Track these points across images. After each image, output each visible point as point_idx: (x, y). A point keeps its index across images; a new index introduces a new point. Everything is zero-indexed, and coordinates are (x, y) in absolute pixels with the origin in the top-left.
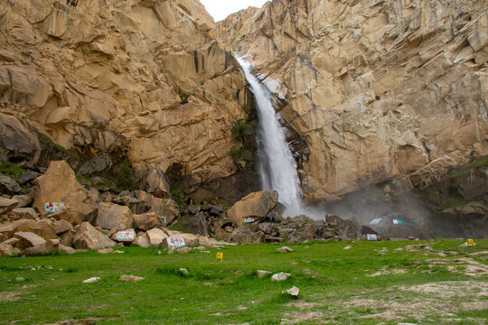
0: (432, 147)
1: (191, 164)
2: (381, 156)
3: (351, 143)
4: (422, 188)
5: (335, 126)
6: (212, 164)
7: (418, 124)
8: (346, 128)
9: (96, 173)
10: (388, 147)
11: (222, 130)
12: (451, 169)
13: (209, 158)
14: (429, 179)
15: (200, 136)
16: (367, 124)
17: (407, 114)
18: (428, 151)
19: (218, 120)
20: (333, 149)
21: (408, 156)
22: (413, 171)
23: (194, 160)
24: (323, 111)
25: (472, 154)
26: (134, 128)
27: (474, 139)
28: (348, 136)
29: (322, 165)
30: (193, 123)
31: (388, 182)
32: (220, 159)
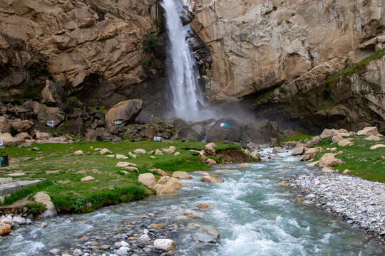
0: (315, 55)
1: (107, 74)
2: (272, 63)
3: (248, 52)
4: (304, 92)
5: (234, 37)
6: (127, 73)
7: (305, 33)
8: (243, 38)
9: (13, 87)
10: (278, 55)
11: (134, 43)
12: (328, 75)
13: (123, 68)
14: (310, 84)
15: (114, 49)
16: (262, 34)
17: (297, 23)
18: (312, 58)
19: (130, 35)
20: (232, 57)
21: (294, 62)
22: (298, 77)
23: (110, 70)
24: (224, 22)
25: (346, 61)
26: (52, 46)
27: (350, 48)
28: (245, 45)
29: (223, 71)
30: (108, 39)
31: (277, 86)
32: (133, 69)
